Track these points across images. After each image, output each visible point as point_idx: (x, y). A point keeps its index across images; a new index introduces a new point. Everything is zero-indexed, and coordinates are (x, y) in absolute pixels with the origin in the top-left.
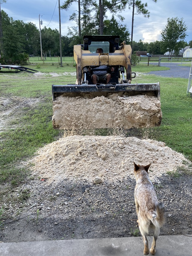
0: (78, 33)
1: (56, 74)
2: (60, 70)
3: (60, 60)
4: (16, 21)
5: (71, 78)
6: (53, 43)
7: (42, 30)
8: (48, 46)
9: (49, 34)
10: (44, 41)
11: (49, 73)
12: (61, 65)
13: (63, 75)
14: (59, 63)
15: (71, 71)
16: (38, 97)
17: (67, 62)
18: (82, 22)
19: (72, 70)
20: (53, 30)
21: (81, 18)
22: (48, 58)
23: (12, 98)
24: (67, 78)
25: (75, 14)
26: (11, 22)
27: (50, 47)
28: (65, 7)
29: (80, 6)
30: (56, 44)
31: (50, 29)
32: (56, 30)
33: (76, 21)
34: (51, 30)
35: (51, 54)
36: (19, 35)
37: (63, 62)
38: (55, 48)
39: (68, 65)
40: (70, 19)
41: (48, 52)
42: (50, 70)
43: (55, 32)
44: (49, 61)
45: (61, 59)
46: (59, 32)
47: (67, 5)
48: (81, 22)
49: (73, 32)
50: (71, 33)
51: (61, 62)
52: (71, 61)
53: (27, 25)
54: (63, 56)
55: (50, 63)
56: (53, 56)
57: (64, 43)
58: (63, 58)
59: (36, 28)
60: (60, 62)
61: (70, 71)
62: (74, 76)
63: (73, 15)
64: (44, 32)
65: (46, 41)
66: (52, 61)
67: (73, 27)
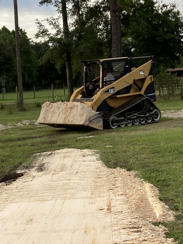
0: (63, 30)
5: (32, 131)
33: (56, 5)
34: (9, 32)
39: (38, 105)
49: (49, 29)
50: (44, 32)
67: (51, 20)
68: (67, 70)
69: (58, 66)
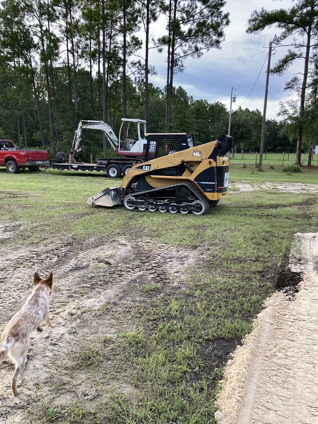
0: (299, 111)
1: (248, 186)
2: (257, 179)
3: (258, 158)
4: (198, 101)
6: (249, 131)
7: (235, 112)
8: (241, 136)
9: (244, 117)
10: (235, 127)
11: (235, 184)
12: (259, 167)
13: (261, 190)
14: (256, 164)
15: (280, 180)
16: (195, 247)
17: (272, 163)
18: (309, 91)
19: (282, 178)
20: (253, 112)
21: (307, 85)
22: (237, 155)
23: (139, 243)
24: (269, 196)
25: (296, 79)
26: (189, 103)
27: (244, 138)
28: (279, 69)
29: (309, 64)
30: (255, 133)
31: (247, 110)
32: (258, 111)
33: (298, 91)
34: (249, 112)
35: (243, 149)
36: (194, 119)
37: (264, 162)
38: (252, 139)
39: (272, 168)
40: (286, 89)
41: (240, 146)
42: (236, 178)
43: (255, 114)
44: (239, 160)
45: (261, 157)
46: (262, 114)
47: (283, 66)
48: (306, 91)
49: (289, 110)
50: (285, 112)
51: (261, 163)
52: (280, 160)
53: (212, 107)
54: (264, 152)
55: (239, 164)
56: (247, 151)
57: (268, 131)
58: (264, 155)
59: (225, 110)
60: (258, 162)
61: (276, 179)
62: (284, 193)
63: (292, 81)
64: (237, 115)
65: (238, 129)
66: (244, 160)
67: (291, 102)
68: (298, 142)
69: (291, 139)
